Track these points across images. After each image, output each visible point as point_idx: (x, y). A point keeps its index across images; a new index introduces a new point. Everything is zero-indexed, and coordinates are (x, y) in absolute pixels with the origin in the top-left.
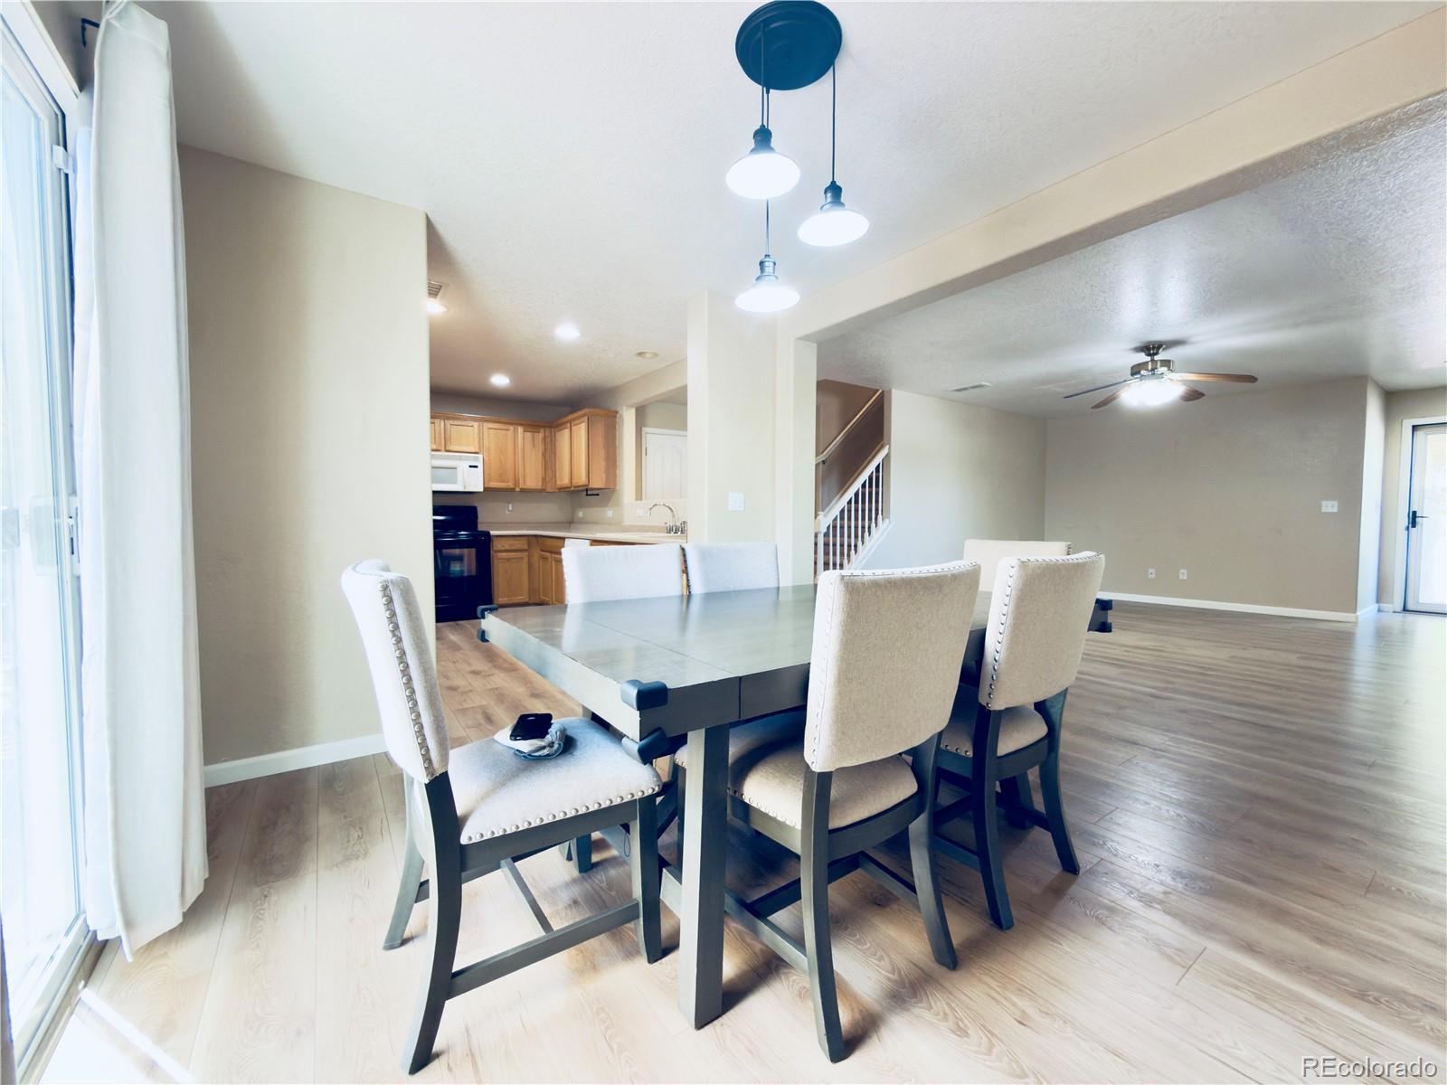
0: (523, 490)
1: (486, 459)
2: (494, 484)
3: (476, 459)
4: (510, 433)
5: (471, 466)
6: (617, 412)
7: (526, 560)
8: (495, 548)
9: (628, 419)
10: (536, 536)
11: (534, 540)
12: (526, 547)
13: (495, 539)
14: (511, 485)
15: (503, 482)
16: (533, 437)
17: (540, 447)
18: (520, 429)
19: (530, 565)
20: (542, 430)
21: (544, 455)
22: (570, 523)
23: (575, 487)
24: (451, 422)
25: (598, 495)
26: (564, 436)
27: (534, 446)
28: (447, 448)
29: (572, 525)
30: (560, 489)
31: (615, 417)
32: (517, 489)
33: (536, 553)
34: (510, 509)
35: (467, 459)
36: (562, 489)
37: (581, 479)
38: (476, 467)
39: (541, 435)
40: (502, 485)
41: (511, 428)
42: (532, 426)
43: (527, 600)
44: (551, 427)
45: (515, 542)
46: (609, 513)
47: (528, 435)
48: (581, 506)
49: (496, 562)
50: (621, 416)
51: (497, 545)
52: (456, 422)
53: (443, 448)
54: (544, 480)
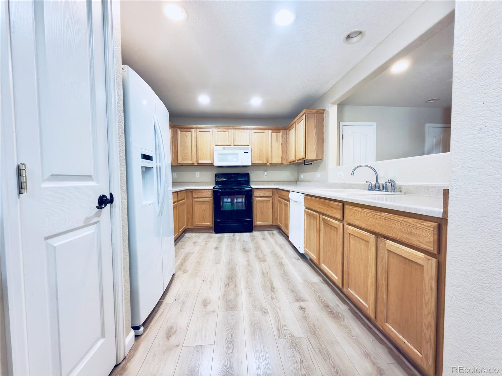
0: (271, 164)
1: (253, 148)
2: (256, 162)
3: (248, 149)
4: (265, 134)
5: (245, 153)
6: (324, 110)
7: (271, 201)
8: (255, 195)
9: (332, 112)
10: (276, 189)
11: (275, 191)
12: (271, 195)
13: (255, 190)
14: (265, 162)
15: (261, 160)
16: (277, 136)
17: (280, 141)
18: (270, 131)
19: (273, 205)
20: (281, 131)
21: (282, 145)
22: (296, 181)
23: (298, 160)
24: (236, 131)
25: (311, 164)
26: (292, 132)
27: (277, 140)
28: (235, 144)
29: (298, 182)
30: (290, 162)
31: (323, 113)
32: (268, 164)
33: (277, 198)
34: (266, 174)
35: (243, 149)
36: (292, 163)
37: (301, 155)
38: (247, 153)
39: (281, 134)
40: (261, 162)
41: (265, 131)
42: (277, 130)
43: (271, 224)
44: (286, 129)
45: (265, 192)
46: (318, 175)
47: (274, 134)
48: (303, 172)
49: (255, 203)
50: (327, 111)
51: (256, 194)
52: (238, 131)
53: (232, 144)
54: (282, 158)
